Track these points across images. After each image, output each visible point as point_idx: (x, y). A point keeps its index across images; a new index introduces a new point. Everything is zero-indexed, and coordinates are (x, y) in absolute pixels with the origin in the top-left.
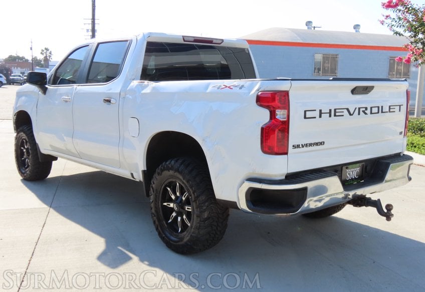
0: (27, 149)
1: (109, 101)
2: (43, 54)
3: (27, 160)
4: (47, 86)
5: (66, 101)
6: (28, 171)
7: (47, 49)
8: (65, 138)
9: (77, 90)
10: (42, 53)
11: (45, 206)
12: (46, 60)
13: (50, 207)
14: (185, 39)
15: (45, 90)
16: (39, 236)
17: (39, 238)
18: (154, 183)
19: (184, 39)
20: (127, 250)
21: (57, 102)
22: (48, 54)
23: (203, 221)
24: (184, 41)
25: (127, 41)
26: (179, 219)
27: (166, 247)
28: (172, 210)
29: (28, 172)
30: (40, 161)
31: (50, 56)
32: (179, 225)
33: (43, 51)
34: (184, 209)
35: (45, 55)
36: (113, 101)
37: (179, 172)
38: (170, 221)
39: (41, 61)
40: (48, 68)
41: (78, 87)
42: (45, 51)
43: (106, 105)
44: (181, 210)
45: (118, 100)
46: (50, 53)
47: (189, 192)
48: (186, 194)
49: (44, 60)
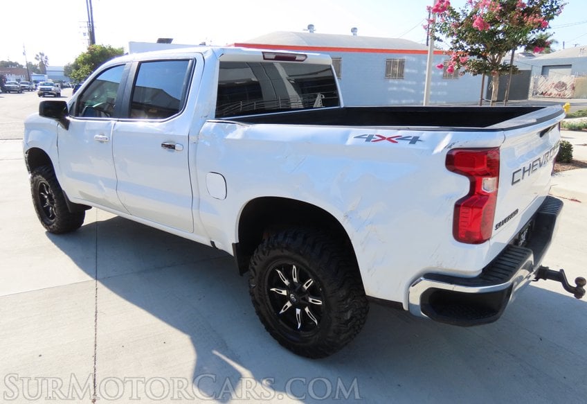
0: (50, 196)
1: (172, 147)
2: (38, 60)
3: (51, 208)
4: (68, 118)
5: (101, 142)
6: (54, 223)
7: (42, 55)
8: (105, 189)
9: (116, 128)
10: (36, 58)
11: (89, 278)
12: (43, 65)
13: (96, 279)
14: (266, 56)
15: (66, 125)
16: (94, 340)
17: (96, 345)
18: (256, 264)
19: (264, 56)
20: (228, 357)
21: (87, 141)
22: (44, 58)
23: (344, 324)
24: (264, 59)
25: (188, 60)
26: (298, 311)
27: (278, 345)
28: (285, 299)
29: (54, 225)
30: (70, 211)
31: (46, 62)
32: (299, 319)
33: (37, 56)
34: (308, 301)
35: (40, 60)
36: (177, 147)
37: (300, 254)
38: (282, 311)
39: (37, 67)
40: (45, 74)
41: (118, 123)
42: (40, 56)
43: (166, 151)
44: (302, 302)
45: (186, 146)
46: (46, 58)
47: (316, 279)
48: (311, 282)
49: (40, 66)
